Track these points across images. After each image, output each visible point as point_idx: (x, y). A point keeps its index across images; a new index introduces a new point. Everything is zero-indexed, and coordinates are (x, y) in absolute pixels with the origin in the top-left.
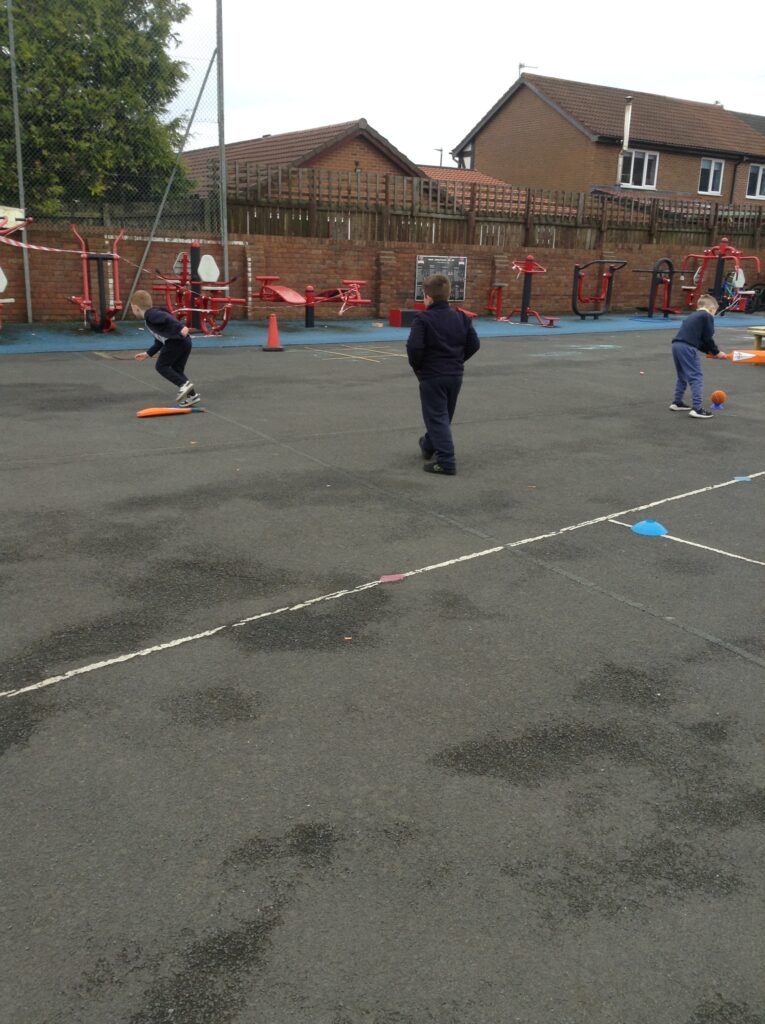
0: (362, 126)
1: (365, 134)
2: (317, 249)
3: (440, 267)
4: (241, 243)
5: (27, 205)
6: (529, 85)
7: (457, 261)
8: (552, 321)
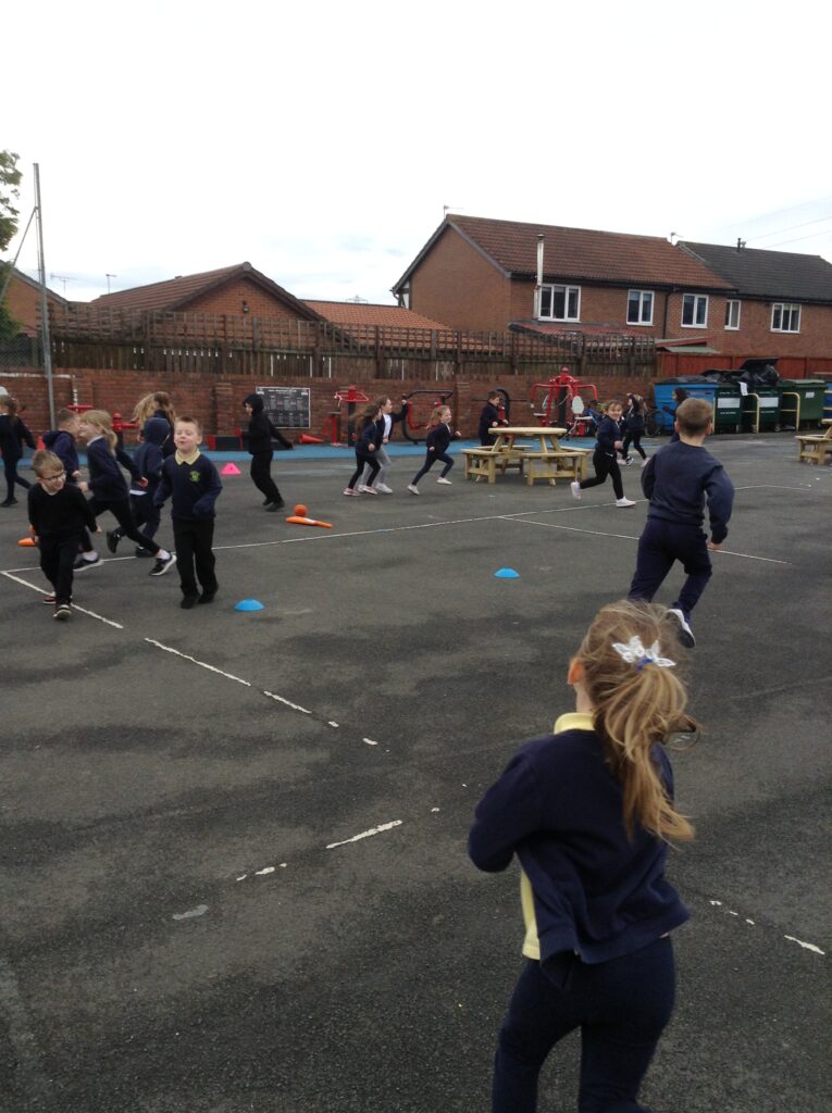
1: (249, 275)
3: (281, 397)
4: (67, 376)
6: (453, 225)
7: (299, 393)
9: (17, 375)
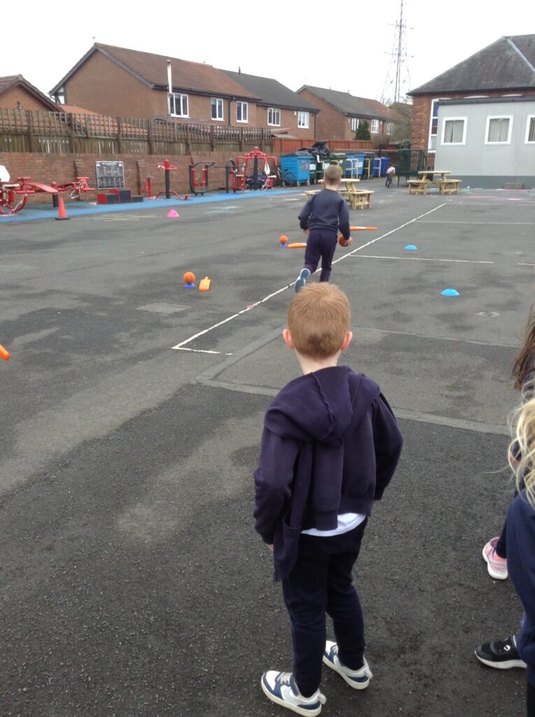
0: (20, 79)
1: (23, 84)
2: (39, 159)
3: (109, 168)
6: (101, 50)
7: (118, 164)
8: (186, 197)
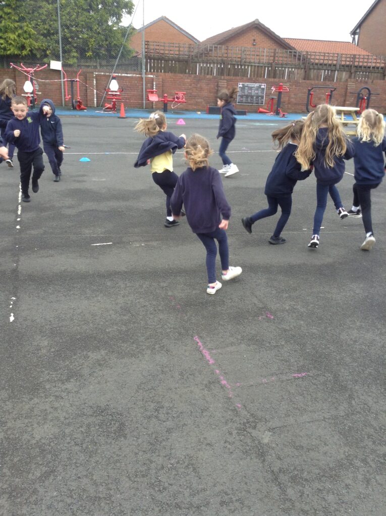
0: (256, 22)
1: (258, 26)
3: (251, 88)
4: (152, 76)
5: (63, 60)
7: (260, 86)
8: (284, 115)
9: (131, 75)
